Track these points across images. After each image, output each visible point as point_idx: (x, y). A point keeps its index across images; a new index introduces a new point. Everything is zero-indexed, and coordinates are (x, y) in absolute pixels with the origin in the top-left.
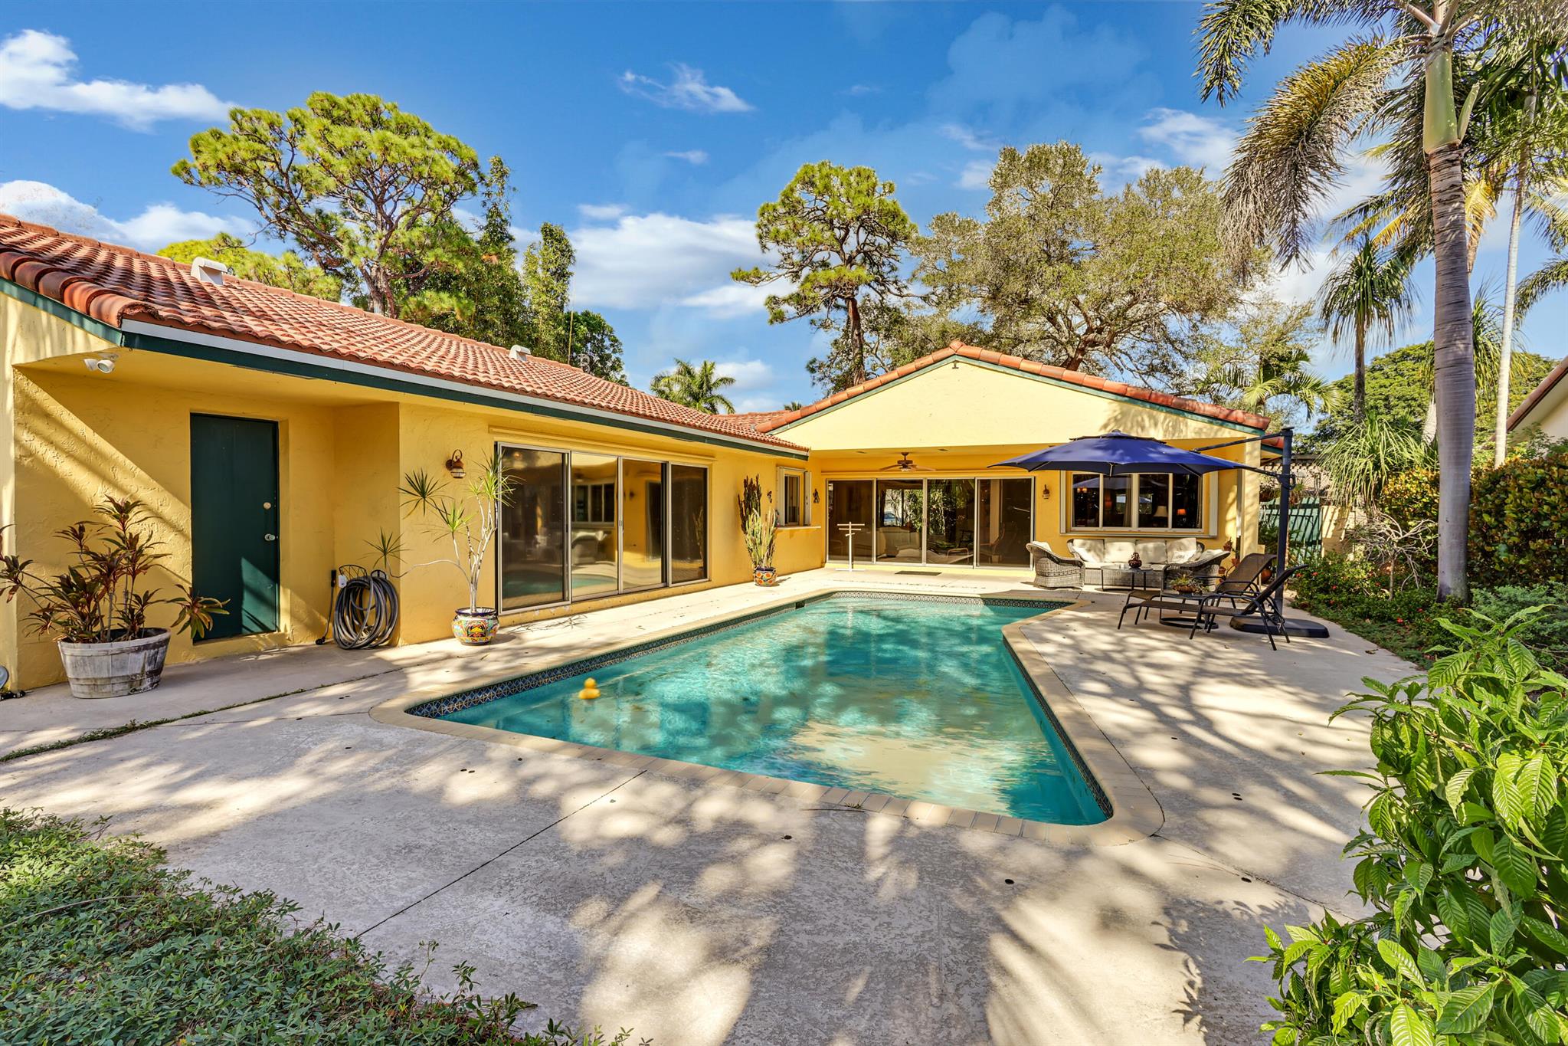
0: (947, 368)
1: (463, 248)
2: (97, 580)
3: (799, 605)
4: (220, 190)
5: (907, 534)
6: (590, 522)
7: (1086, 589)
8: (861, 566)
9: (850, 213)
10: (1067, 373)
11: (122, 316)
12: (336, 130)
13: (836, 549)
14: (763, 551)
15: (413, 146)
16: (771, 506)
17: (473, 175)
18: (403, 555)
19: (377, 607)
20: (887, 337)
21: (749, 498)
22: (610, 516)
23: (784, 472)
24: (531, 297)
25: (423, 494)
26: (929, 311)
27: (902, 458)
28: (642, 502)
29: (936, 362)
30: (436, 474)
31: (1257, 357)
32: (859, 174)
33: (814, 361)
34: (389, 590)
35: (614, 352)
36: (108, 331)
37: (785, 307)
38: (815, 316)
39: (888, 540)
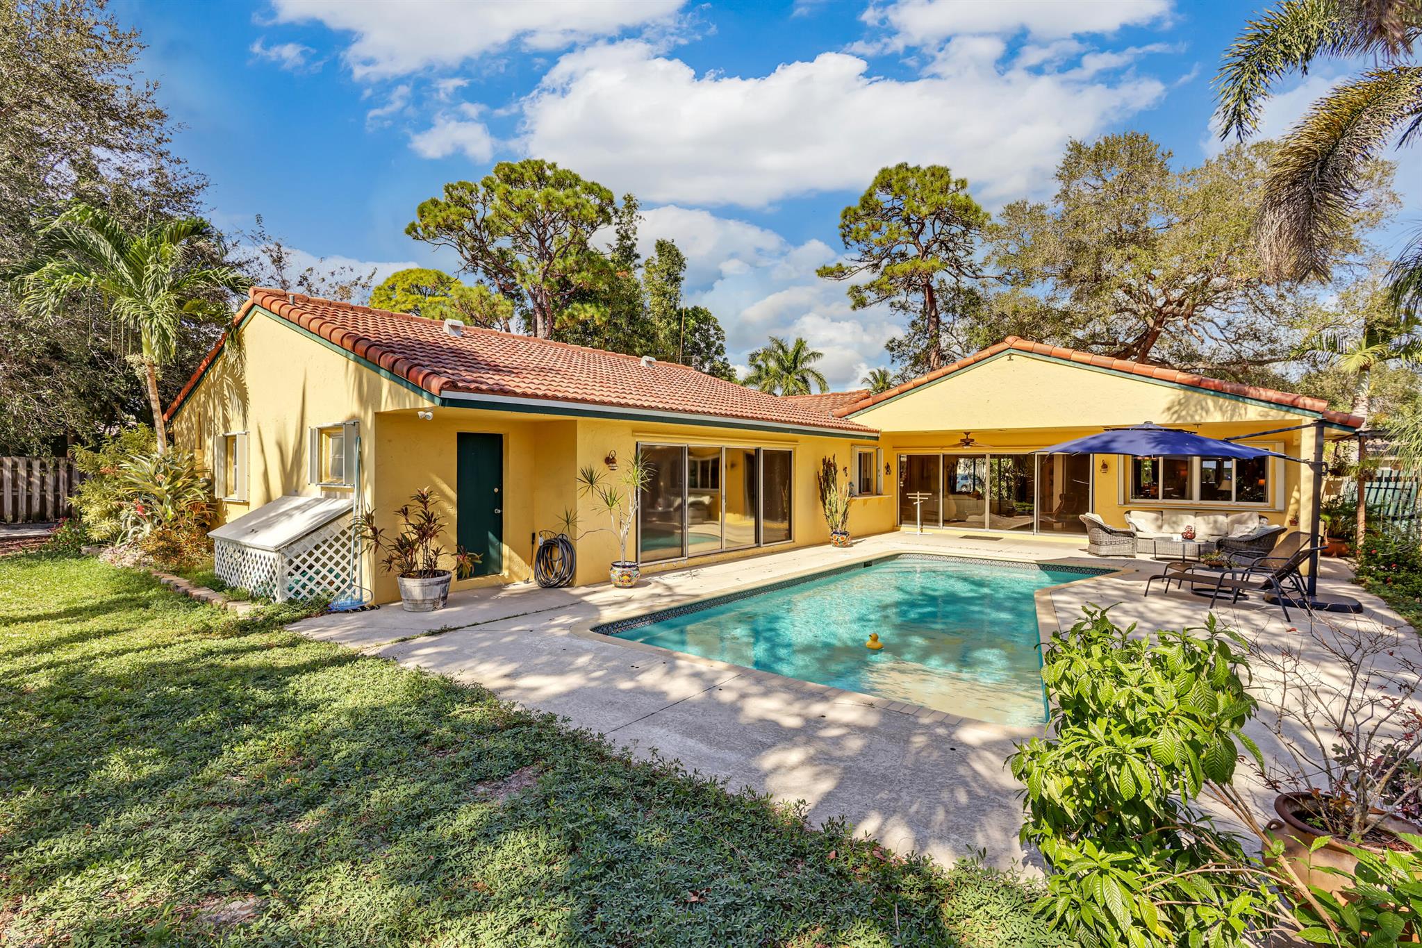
0: (1002, 360)
1: (603, 269)
2: (416, 540)
3: (867, 564)
4: (436, 242)
5: (973, 501)
6: (699, 489)
7: (1139, 557)
8: (929, 530)
9: (924, 210)
10: (1117, 363)
11: (441, 389)
12: (516, 191)
13: (906, 514)
14: (839, 518)
15: (568, 197)
16: (846, 479)
17: (610, 210)
18: (578, 525)
19: (563, 558)
20: (963, 316)
21: (826, 477)
22: (716, 485)
23: (858, 450)
24: (649, 300)
25: (591, 482)
26: (1006, 290)
27: (965, 437)
28: (741, 472)
29: (992, 355)
30: (600, 468)
31: (1362, 321)
32: (933, 175)
33: (893, 341)
34: (569, 547)
35: (718, 339)
36: (432, 397)
37: (867, 294)
38: (895, 299)
39: (958, 506)
